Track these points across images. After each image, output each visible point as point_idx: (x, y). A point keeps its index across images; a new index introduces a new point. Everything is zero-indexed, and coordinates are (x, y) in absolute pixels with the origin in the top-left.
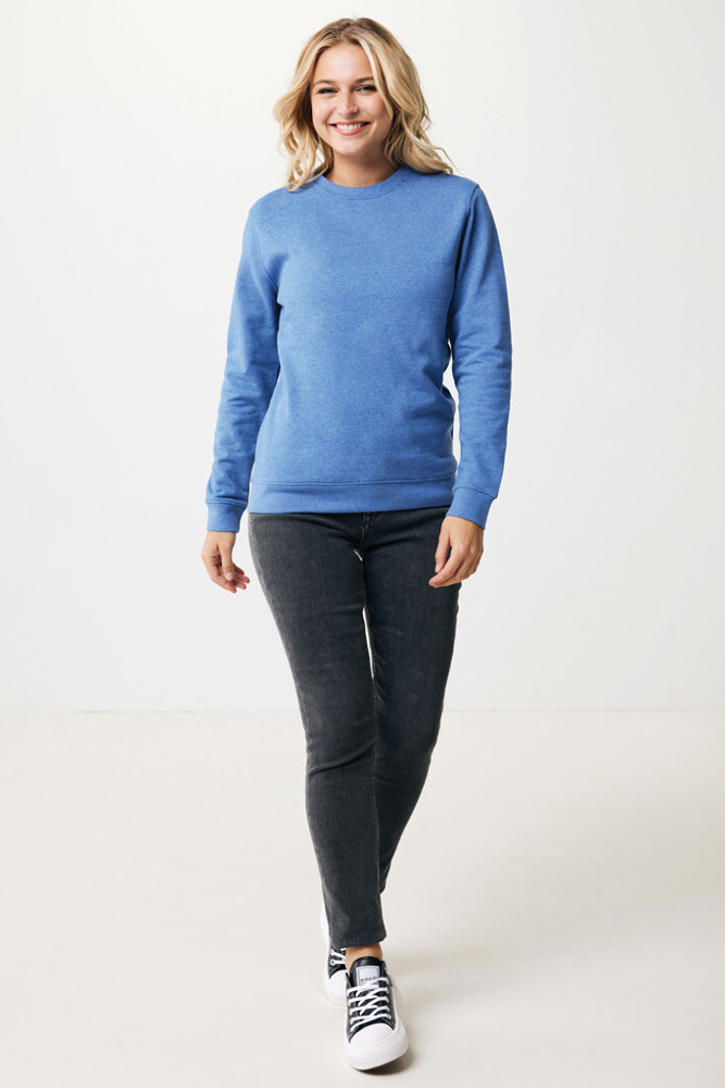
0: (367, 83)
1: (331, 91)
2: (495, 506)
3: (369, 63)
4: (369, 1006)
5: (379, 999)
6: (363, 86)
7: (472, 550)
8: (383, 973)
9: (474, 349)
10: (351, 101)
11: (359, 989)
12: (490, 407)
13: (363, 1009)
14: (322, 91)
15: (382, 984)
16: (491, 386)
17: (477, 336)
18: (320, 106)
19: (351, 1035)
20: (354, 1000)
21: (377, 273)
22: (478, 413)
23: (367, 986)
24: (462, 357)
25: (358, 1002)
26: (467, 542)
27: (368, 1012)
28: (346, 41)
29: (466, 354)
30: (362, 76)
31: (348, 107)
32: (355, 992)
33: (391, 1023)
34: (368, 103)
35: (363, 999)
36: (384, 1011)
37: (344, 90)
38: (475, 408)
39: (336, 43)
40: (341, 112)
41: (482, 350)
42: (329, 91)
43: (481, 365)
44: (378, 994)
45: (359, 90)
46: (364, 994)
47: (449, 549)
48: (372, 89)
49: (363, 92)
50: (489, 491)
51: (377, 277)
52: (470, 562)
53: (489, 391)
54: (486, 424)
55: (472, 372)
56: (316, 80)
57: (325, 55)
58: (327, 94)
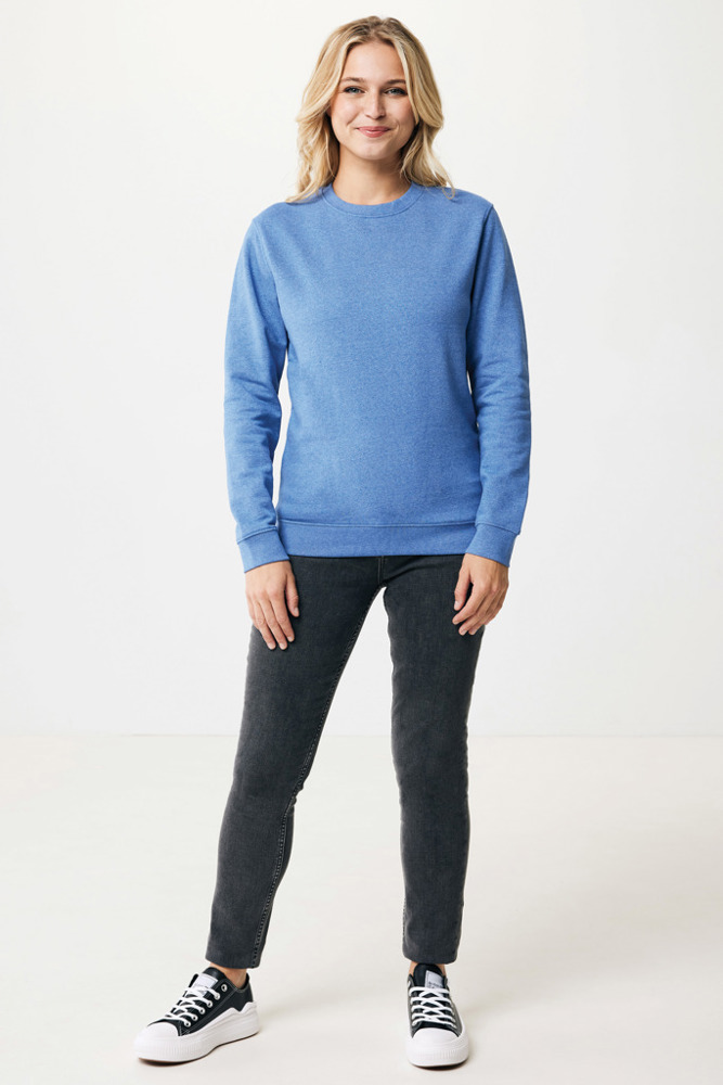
0: (399, 85)
1: (357, 88)
2: (518, 541)
7: (495, 587)
9: (496, 377)
10: (381, 106)
11: (190, 990)
12: (513, 440)
14: (348, 90)
15: (208, 995)
16: (515, 418)
17: (498, 366)
18: (344, 107)
21: (392, 298)
22: (500, 446)
24: (482, 386)
26: (488, 578)
28: (376, 40)
29: (486, 384)
30: (394, 78)
31: (377, 109)
34: (396, 107)
36: (188, 1018)
37: (373, 91)
38: (498, 441)
39: (367, 40)
40: (369, 114)
41: (504, 379)
42: (356, 90)
43: (503, 396)
45: (389, 93)
47: (470, 586)
49: (392, 95)
50: (510, 527)
51: (392, 301)
52: (494, 601)
53: (512, 423)
54: (509, 457)
55: (495, 402)
56: (344, 77)
57: (356, 51)
58: (352, 95)
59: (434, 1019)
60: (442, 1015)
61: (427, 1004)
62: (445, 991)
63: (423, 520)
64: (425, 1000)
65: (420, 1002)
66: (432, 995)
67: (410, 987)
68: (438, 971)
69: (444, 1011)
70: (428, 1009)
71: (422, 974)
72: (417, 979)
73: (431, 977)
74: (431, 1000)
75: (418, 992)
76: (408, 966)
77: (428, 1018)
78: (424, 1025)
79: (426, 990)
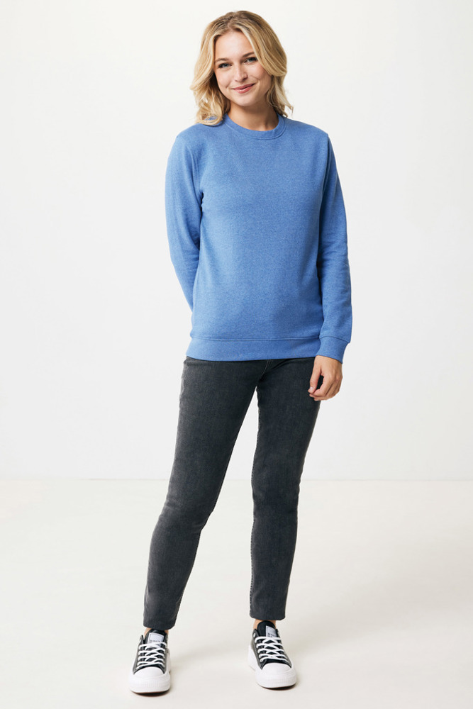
0: (250, 56)
1: (226, 64)
3: (249, 42)
4: (152, 656)
5: (159, 654)
6: (248, 59)
7: (336, 378)
8: (165, 640)
10: (242, 71)
11: (148, 645)
13: (148, 657)
14: (221, 66)
15: (162, 646)
18: (222, 76)
19: (135, 671)
20: (143, 652)
23: (153, 645)
25: (145, 653)
27: (151, 660)
28: (232, 30)
30: (247, 52)
31: (241, 75)
32: (145, 647)
33: (163, 669)
34: (253, 70)
35: (149, 652)
36: (161, 661)
37: (236, 64)
39: (225, 32)
40: (236, 79)
42: (226, 65)
44: (159, 651)
45: (246, 62)
46: (150, 649)
48: (254, 59)
49: (249, 62)
50: (345, 338)
56: (216, 59)
57: (220, 41)
58: (224, 68)
59: (274, 657)
60: (279, 655)
61: (268, 648)
62: (278, 639)
63: (298, 335)
64: (267, 645)
65: (263, 647)
66: (270, 642)
67: (256, 637)
68: (272, 626)
69: (279, 652)
70: (269, 651)
71: (263, 628)
72: (260, 631)
73: (269, 630)
74: (271, 645)
75: (262, 640)
76: (253, 623)
77: (270, 657)
78: (269, 661)
79: (267, 638)
